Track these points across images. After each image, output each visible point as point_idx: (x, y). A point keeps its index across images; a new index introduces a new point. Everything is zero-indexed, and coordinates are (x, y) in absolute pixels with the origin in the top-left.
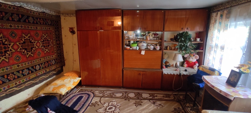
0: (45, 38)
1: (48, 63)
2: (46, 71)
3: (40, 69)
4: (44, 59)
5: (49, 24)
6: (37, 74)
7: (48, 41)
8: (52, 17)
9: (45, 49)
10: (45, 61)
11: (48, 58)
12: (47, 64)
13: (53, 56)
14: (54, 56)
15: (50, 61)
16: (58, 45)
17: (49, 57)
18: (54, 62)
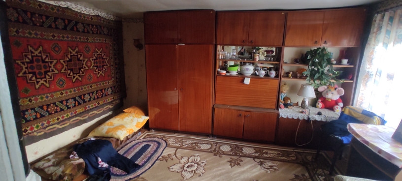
0: (99, 54)
1: (102, 92)
2: (98, 103)
3: (90, 101)
4: (97, 85)
5: (104, 34)
6: (85, 108)
7: (103, 58)
8: (109, 23)
9: (98, 70)
10: (98, 89)
11: (101, 85)
12: (100, 94)
13: (109, 83)
14: (111, 83)
15: (105, 89)
16: (117, 66)
17: (103, 84)
18: (111, 91)
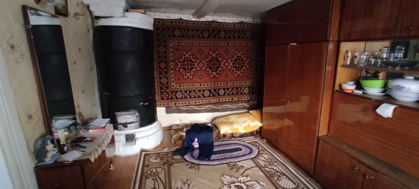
0: (239, 56)
1: (238, 90)
2: (232, 99)
3: (224, 95)
4: (233, 83)
5: (247, 38)
6: (219, 100)
7: (242, 60)
8: (254, 27)
9: (236, 70)
10: (234, 87)
11: (237, 84)
12: (235, 91)
13: (246, 83)
15: (241, 88)
16: (258, 68)
17: (240, 83)
18: (248, 91)
